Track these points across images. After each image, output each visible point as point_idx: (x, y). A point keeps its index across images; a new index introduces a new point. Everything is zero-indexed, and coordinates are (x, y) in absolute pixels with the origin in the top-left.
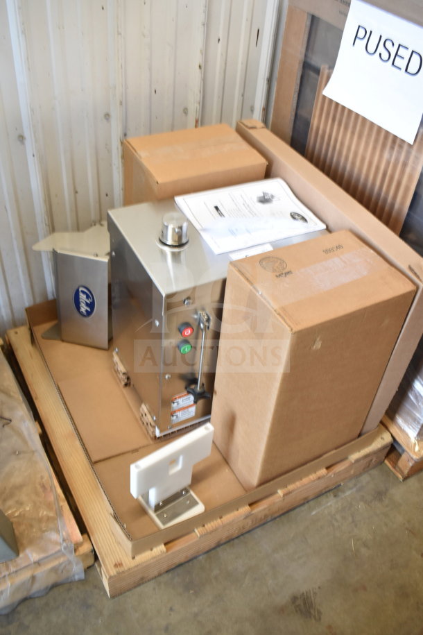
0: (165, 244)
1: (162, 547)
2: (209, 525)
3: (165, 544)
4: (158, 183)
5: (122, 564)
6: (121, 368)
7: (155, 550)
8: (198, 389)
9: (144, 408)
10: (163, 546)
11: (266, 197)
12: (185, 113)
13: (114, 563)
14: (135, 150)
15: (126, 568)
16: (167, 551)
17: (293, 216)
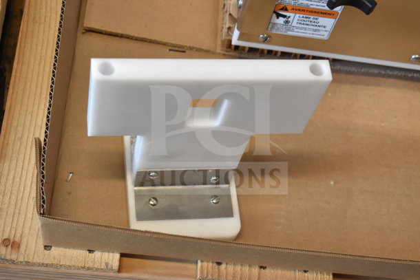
1: (114, 259)
2: (231, 268)
3: (122, 255)
5: (19, 246)
7: (97, 254)
10: (117, 256)
13: (6, 236)
15: (21, 259)
16: (119, 271)
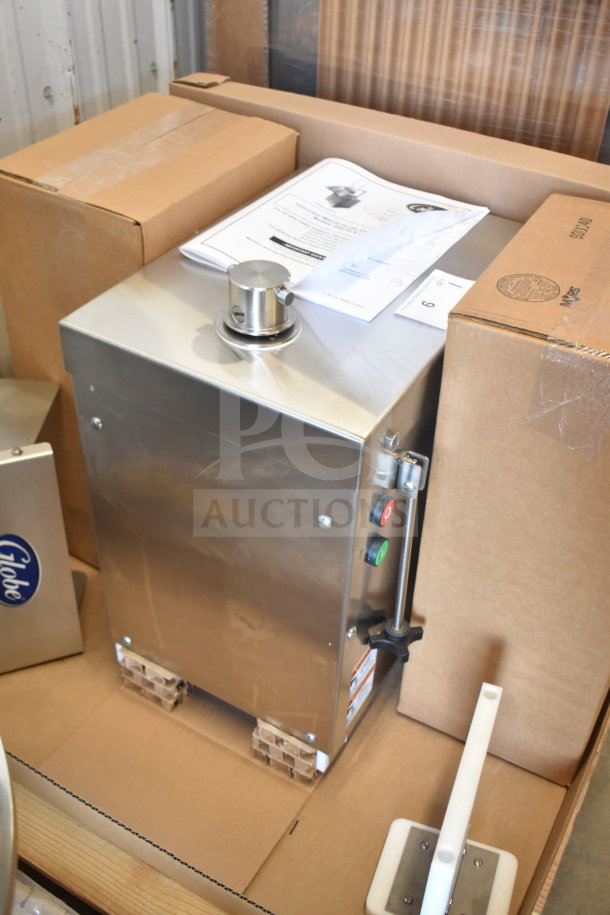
0: (248, 338)
4: (138, 224)
6: (157, 672)
8: (397, 628)
9: (267, 729)
11: (341, 194)
12: (48, 97)
14: (29, 181)
17: (416, 208)
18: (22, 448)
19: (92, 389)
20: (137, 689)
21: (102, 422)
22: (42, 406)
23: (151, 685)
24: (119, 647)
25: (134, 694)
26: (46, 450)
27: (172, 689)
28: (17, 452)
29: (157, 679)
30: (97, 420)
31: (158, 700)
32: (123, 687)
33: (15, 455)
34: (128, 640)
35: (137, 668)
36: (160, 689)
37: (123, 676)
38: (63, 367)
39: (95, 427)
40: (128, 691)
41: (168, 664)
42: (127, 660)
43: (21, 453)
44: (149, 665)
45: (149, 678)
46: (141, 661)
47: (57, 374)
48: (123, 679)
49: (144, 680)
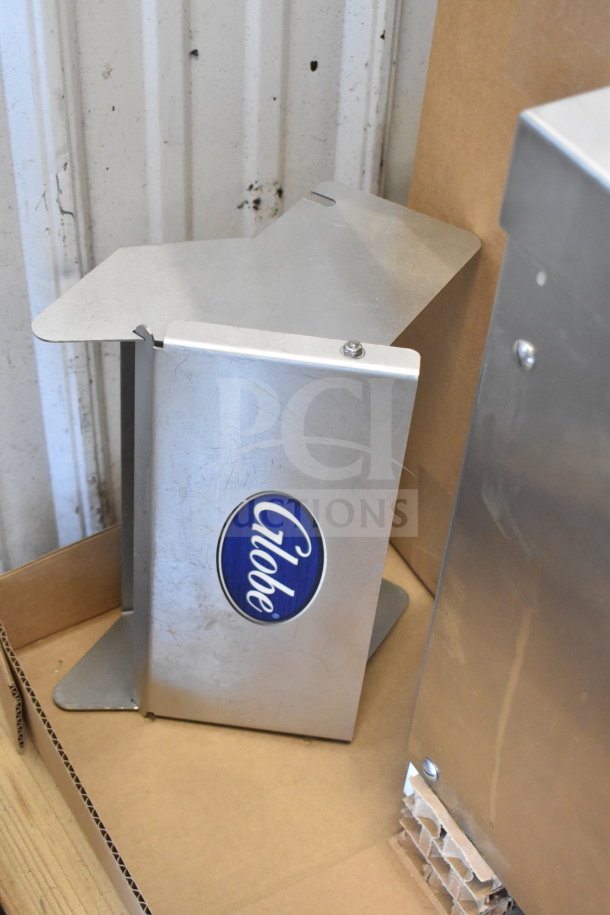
6: (464, 853)
18: (365, 346)
19: (541, 279)
20: (420, 860)
21: (536, 355)
22: (435, 274)
23: (445, 867)
24: (412, 771)
25: (409, 863)
26: (407, 365)
27: (480, 897)
28: (353, 350)
29: (459, 863)
30: (526, 348)
31: (446, 898)
32: (393, 841)
33: (347, 354)
34: (433, 769)
35: (432, 824)
36: (457, 884)
37: (401, 823)
38: (498, 213)
39: (519, 361)
40: (401, 852)
41: (489, 847)
42: (418, 803)
43: (359, 353)
44: (454, 834)
45: (445, 854)
46: (443, 819)
47: (483, 221)
48: (402, 829)
49: (434, 850)
